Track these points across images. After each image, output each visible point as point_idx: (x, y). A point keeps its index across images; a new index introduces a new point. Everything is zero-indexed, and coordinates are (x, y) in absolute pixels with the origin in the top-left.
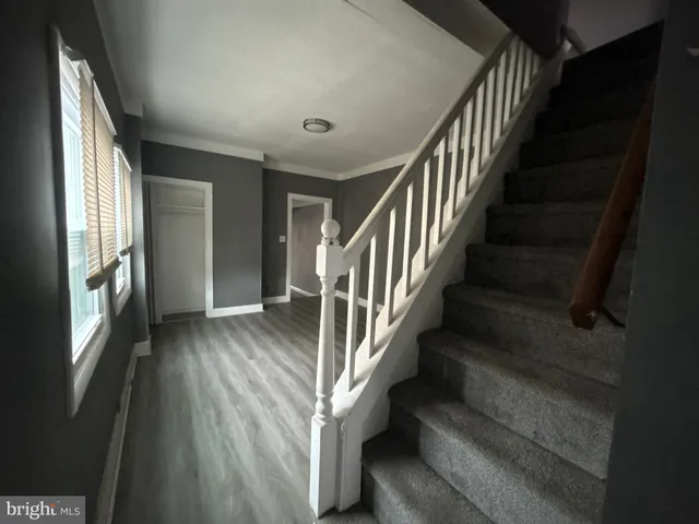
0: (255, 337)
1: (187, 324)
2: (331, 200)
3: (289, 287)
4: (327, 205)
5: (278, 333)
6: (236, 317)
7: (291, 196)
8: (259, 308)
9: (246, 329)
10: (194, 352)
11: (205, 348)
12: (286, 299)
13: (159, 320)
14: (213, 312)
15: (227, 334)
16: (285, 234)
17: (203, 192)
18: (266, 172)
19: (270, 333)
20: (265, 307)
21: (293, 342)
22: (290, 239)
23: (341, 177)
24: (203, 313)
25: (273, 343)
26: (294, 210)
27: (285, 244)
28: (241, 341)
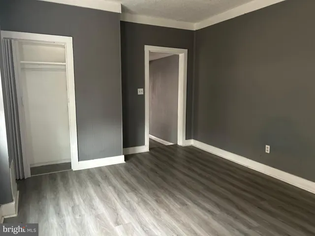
0: (119, 194)
1: (53, 178)
2: (186, 50)
3: (148, 136)
4: (182, 56)
5: (142, 190)
6: (100, 169)
7: (148, 49)
8: (120, 159)
9: (110, 184)
10: (59, 213)
11: (70, 209)
12: (145, 149)
13: (28, 174)
14: (77, 165)
15: (91, 190)
16: (143, 87)
17: (64, 47)
18: (124, 24)
19: (134, 190)
20: (126, 158)
21: (158, 201)
22: (147, 91)
23: (196, 26)
24: (68, 165)
25: (138, 204)
26: (150, 62)
27: (143, 96)
28: (105, 199)
